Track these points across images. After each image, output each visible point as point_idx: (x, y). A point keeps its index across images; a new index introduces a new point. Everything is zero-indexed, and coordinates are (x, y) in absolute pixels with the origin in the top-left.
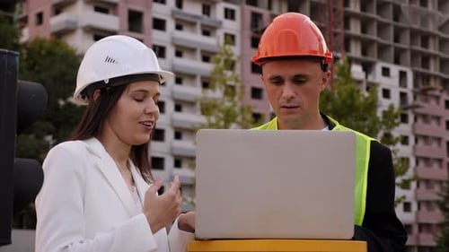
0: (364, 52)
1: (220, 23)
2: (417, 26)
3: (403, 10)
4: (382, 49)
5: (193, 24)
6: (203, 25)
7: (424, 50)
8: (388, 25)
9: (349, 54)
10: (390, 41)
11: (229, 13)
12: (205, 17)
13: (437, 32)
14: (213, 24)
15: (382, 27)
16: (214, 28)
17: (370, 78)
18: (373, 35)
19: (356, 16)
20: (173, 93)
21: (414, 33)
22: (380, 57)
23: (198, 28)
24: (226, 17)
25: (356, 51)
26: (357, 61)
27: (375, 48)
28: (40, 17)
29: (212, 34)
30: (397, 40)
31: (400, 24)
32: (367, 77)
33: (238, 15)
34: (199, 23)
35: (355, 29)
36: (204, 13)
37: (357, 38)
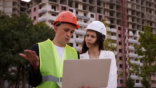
0: (133, 27)
1: (90, 19)
2: (149, 19)
3: (144, 14)
4: (138, 26)
5: (81, 19)
6: (84, 19)
7: (151, 26)
8: (140, 19)
9: (128, 28)
10: (141, 24)
11: (92, 15)
12: (85, 17)
13: (155, 21)
14: (87, 19)
15: (138, 20)
16: (88, 20)
17: (135, 35)
18: (135, 22)
19: (130, 16)
20: (75, 41)
21: (148, 21)
22: (138, 29)
23: (83, 20)
24: (91, 17)
25: (130, 27)
26: (131, 30)
27: (136, 26)
28: (35, 18)
29: (87, 22)
30: (143, 23)
31: (144, 19)
32: (134, 35)
33: (95, 16)
34: (83, 19)
35: (130, 20)
36: (84, 15)
37: (131, 23)
